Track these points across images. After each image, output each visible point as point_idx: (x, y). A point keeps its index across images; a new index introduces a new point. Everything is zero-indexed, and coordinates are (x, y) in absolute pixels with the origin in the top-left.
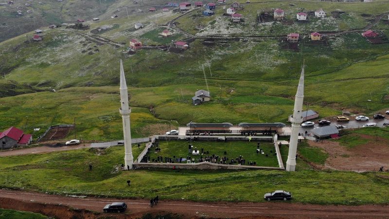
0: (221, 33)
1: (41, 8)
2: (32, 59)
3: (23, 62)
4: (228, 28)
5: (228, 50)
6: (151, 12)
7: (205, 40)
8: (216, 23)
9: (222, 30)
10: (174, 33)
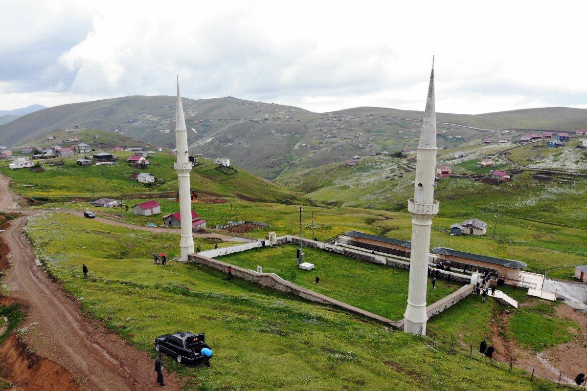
0: (565, 168)
1: (383, 143)
2: (338, 181)
3: (330, 183)
4: (577, 162)
5: (569, 188)
6: (485, 144)
7: (539, 174)
8: (563, 155)
9: (568, 163)
10: (498, 163)
